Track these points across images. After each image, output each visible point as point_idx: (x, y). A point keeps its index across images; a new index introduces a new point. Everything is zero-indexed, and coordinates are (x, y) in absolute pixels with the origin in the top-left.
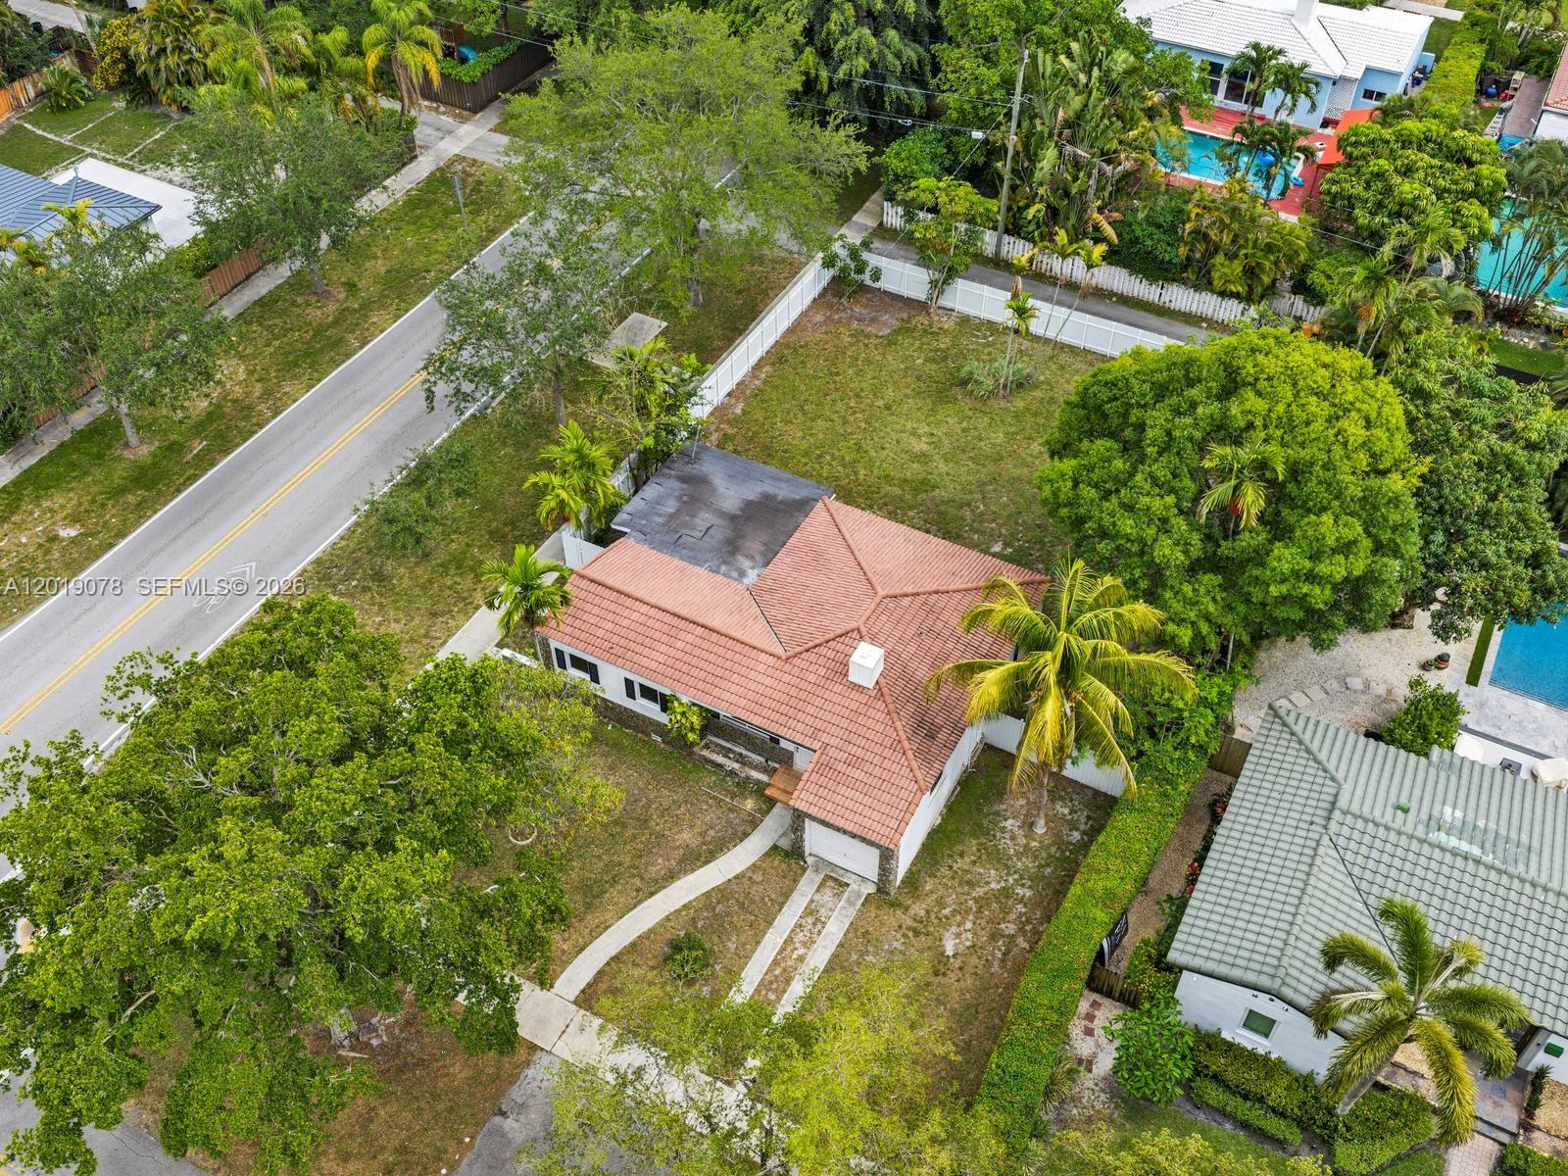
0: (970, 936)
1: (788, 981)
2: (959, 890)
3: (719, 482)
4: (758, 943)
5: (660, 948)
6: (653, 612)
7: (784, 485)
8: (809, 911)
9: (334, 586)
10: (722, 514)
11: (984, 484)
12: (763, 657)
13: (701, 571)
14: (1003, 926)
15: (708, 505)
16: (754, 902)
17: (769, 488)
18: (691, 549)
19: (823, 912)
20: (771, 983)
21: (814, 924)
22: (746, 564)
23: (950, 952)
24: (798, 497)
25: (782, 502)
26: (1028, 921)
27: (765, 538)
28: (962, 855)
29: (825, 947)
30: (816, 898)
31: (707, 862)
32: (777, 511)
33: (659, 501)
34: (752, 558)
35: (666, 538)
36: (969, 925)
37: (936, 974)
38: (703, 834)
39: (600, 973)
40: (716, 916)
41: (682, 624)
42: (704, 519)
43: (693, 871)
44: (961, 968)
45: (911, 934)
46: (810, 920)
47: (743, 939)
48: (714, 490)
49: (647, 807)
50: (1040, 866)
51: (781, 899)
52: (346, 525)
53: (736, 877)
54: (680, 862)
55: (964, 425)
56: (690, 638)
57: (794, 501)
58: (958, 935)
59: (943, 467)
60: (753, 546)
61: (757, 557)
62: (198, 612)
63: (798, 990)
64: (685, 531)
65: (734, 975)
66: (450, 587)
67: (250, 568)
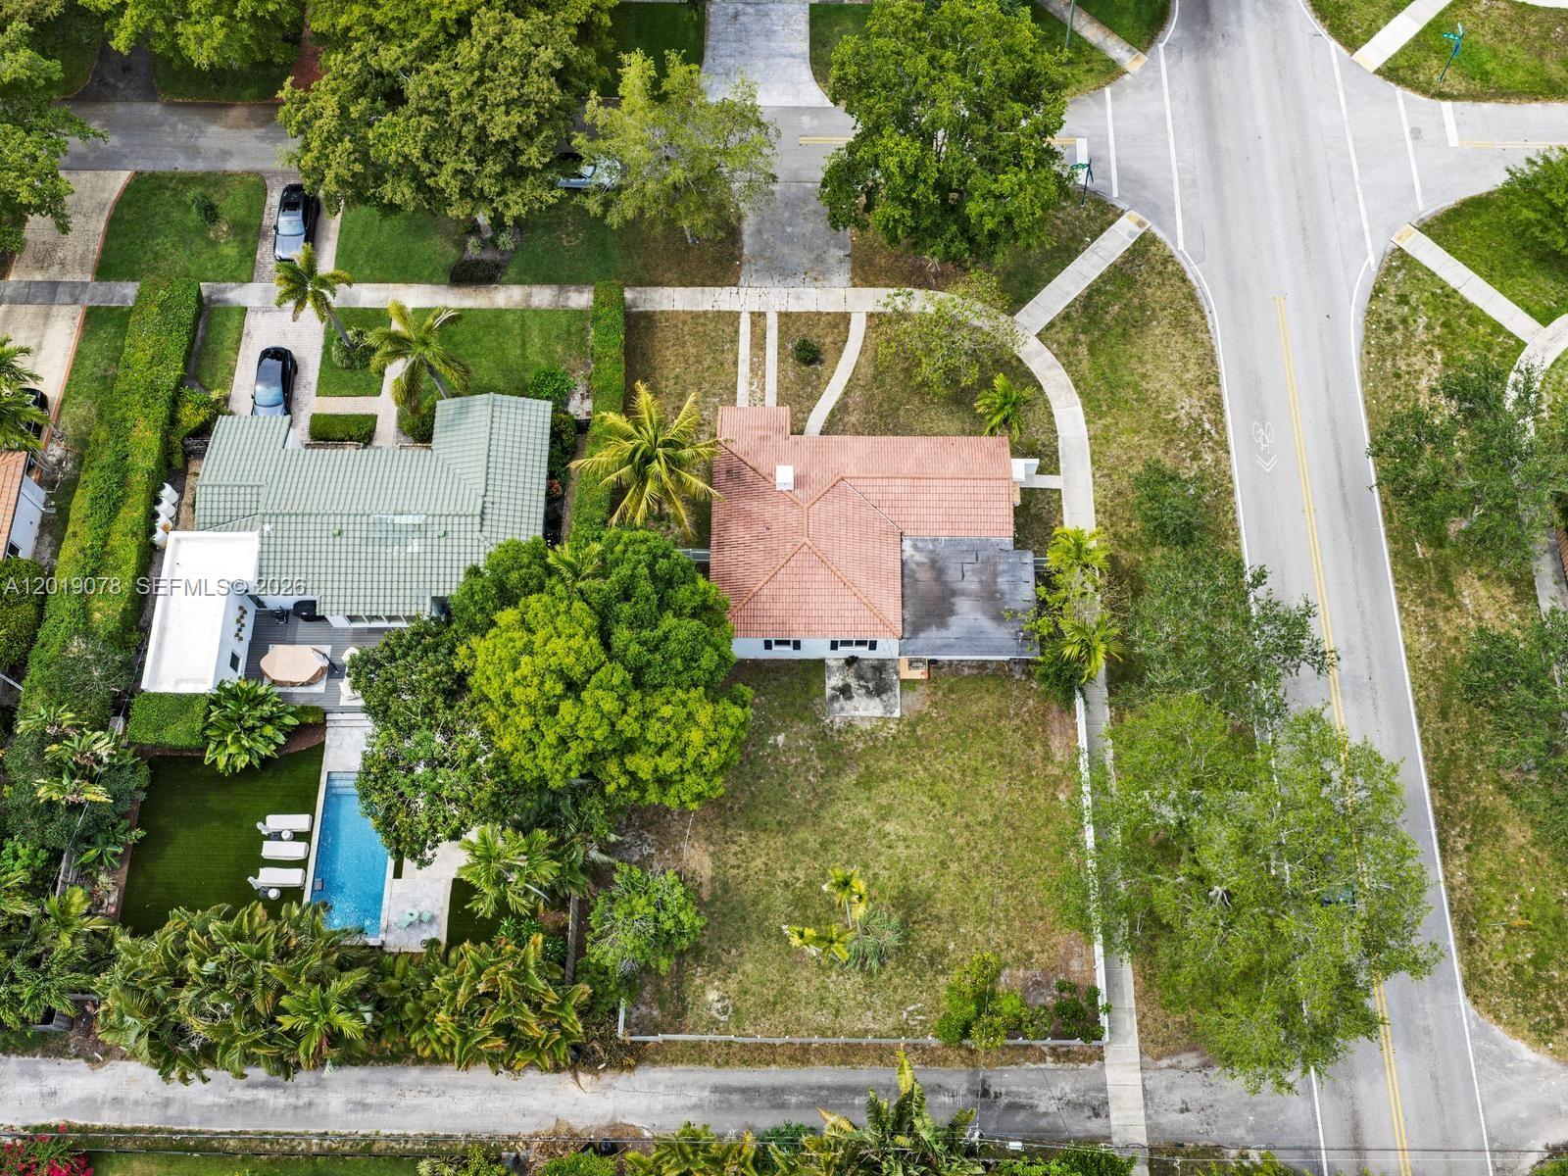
1: (752, 370)
3: (987, 624)
4: (779, 381)
5: (828, 357)
7: (939, 642)
10: (962, 593)
12: (857, 472)
13: (943, 536)
15: (978, 597)
17: (944, 633)
18: (962, 552)
20: (760, 365)
22: (918, 557)
24: (922, 635)
25: (929, 625)
27: (921, 586)
32: (929, 614)
33: (1014, 583)
34: (918, 564)
35: (986, 553)
39: (847, 330)
40: (808, 385)
42: (972, 584)
47: (788, 380)
48: (984, 613)
49: (886, 424)
54: (846, 404)
57: (923, 631)
60: (924, 575)
61: (914, 566)
62: (1263, 421)
63: (744, 369)
64: (977, 566)
65: (780, 361)
66: (1129, 521)
67: (1268, 467)
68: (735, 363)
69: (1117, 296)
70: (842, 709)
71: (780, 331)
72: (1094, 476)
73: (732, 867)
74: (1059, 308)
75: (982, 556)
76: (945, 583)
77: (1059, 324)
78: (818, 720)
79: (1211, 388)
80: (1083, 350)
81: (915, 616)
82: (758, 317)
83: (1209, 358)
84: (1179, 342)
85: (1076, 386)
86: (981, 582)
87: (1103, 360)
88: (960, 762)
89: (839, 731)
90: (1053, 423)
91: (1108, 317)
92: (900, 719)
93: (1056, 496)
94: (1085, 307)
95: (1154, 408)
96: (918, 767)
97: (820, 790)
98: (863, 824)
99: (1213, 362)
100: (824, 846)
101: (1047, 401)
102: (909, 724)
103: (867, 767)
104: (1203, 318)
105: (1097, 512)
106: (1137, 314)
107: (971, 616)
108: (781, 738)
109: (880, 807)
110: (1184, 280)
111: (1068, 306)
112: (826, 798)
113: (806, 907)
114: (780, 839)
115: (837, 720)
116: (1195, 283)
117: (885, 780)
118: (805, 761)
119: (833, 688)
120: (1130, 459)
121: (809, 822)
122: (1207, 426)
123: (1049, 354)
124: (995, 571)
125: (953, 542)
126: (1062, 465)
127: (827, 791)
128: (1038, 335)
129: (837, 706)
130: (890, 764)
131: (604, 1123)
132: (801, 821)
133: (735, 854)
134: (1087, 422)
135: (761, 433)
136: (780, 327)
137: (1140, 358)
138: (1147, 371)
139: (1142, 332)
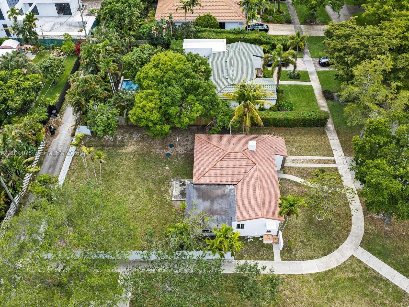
1: (309, 160)
3: (199, 211)
4: (306, 167)
7: (192, 196)
8: (293, 163)
10: (212, 204)
12: (259, 168)
15: (210, 208)
16: (299, 171)
17: (195, 198)
18: (230, 204)
19: (291, 161)
20: (312, 162)
21: (295, 161)
22: (227, 191)
24: (195, 191)
25: (199, 193)
27: (215, 191)
29: (298, 157)
30: (289, 163)
31: (297, 182)
32: (203, 193)
33: (217, 221)
34: (224, 191)
40: (307, 175)
42: (216, 206)
43: (300, 183)
47: (308, 170)
51: (294, 168)
53: (296, 176)
54: (301, 186)
56: (264, 184)
57: (197, 191)
60: (219, 192)
61: (223, 189)
63: (310, 158)
64: (224, 209)
68: (311, 155)
69: (387, 292)
70: (177, 184)
71: (329, 167)
72: (283, 275)
73: (126, 157)
74: (371, 265)
75: (229, 211)
76: (216, 198)
77: (362, 265)
78: (173, 177)
80: (351, 275)
81: (203, 188)
82: (334, 162)
85: (329, 271)
86: (217, 210)
87: (347, 284)
88: (153, 218)
89: (169, 183)
90: (307, 259)
91: (373, 288)
92: (172, 200)
93: (270, 258)
94: (375, 277)
96: (153, 205)
97: (148, 178)
98: (135, 189)
100: (129, 179)
101: (318, 257)
102: (169, 203)
103: (155, 191)
106: (379, 301)
107: (202, 206)
108: (168, 168)
109: (140, 194)
111: (373, 269)
112: (145, 179)
113: (109, 175)
114: (133, 168)
115: (173, 183)
117: (149, 196)
118: (159, 174)
119: (184, 181)
120: (294, 291)
121: (138, 175)
123: (344, 260)
124: (223, 215)
125: (234, 201)
126: (286, 262)
127: (148, 180)
128: (353, 257)
129: (178, 182)
130: (155, 197)
131: (60, 132)
132: (138, 173)
133: (130, 157)
134: (311, 274)
135: (274, 146)
136: (331, 167)
137: (353, 301)
138: (346, 304)
139: (369, 303)
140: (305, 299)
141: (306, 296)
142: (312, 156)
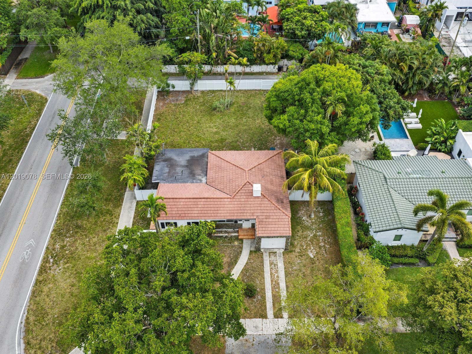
0: (314, 250)
1: (278, 284)
2: (304, 240)
3: (175, 157)
4: (264, 278)
6: (186, 200)
7: (194, 152)
8: (271, 264)
9: (65, 236)
10: (183, 166)
11: (238, 134)
12: (226, 200)
13: (189, 184)
14: (320, 244)
15: (178, 166)
16: (255, 268)
17: (192, 155)
18: (181, 179)
19: (275, 262)
20: (274, 287)
21: (275, 266)
22: (200, 177)
23: (312, 257)
24: (202, 154)
25: (197, 157)
26: (325, 240)
27: (200, 168)
28: (298, 231)
29: (282, 271)
30: (270, 259)
31: (236, 264)
32: (198, 160)
33: (162, 170)
34: (200, 175)
35: (172, 179)
36: (312, 248)
37: (313, 264)
38: (230, 257)
40: (248, 277)
41: (197, 200)
42: (179, 170)
43: (234, 268)
44: (318, 260)
45: (300, 257)
46: (273, 266)
47: (259, 279)
48: (176, 161)
50: (318, 225)
51: (262, 264)
52: (56, 216)
53: (246, 264)
54: (229, 267)
55: (222, 120)
56: (202, 203)
57: (200, 155)
58: (311, 252)
59: (224, 134)
60: (198, 172)
61: (202, 174)
62: (23, 263)
63: (283, 285)
64: (175, 175)
65: (264, 289)
66: (104, 221)
67: (32, 242)
68: (287, 287)
71: (265, 306)
76: (190, 169)
79: (41, 279)
81: (204, 160)
82: (278, 315)
83: (34, 294)
84: (47, 303)
86: (175, 170)
95: (74, 269)
97: (238, 138)
98: (224, 131)
99: (33, 292)
100: (237, 126)
103: (222, 144)
104: (27, 318)
105: (117, 223)
107: (181, 159)
109: (218, 134)
110: (28, 343)
113: (242, 113)
114: (251, 127)
116: (22, 341)
117: (216, 141)
121: (242, 131)
122: (51, 260)
124: (169, 174)
125: (185, 182)
127: (236, 138)
132: (245, 131)
135: (270, 220)
136: (266, 309)
137: (72, 295)
138: (70, 288)
139: (65, 310)
140: (85, 253)
141: (88, 255)
142: (287, 289)
